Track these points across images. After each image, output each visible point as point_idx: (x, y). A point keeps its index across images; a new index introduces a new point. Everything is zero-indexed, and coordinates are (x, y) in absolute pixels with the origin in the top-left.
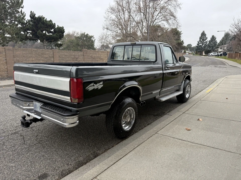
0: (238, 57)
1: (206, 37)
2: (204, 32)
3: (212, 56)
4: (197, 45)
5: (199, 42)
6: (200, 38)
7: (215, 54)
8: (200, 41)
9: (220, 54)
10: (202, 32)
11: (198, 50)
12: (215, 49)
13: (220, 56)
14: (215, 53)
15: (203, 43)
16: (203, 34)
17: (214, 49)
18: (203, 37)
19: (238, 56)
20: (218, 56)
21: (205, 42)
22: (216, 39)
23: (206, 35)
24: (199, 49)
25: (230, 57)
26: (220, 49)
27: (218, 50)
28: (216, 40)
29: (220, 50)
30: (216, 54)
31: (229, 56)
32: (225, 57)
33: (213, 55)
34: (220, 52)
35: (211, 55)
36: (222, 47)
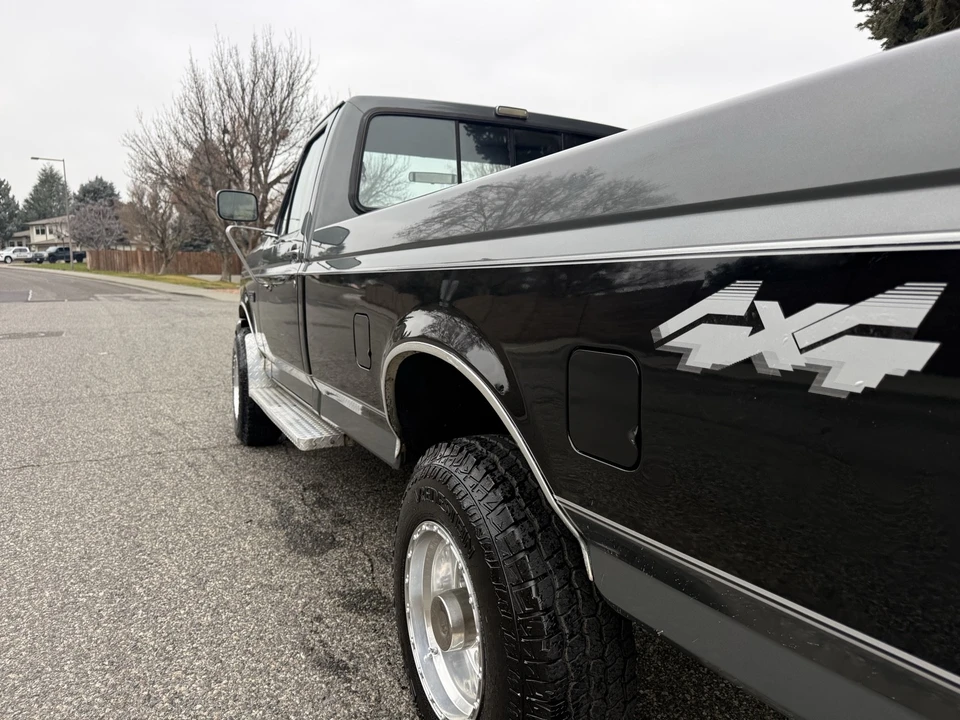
0: (140, 264)
3: (8, 260)
7: (23, 254)
9: (45, 254)
12: (16, 235)
13: (48, 263)
14: (21, 250)
17: (12, 232)
19: (140, 260)
20: (39, 260)
22: (9, 190)
25: (102, 265)
26: (38, 232)
27: (28, 238)
28: (11, 195)
29: (37, 238)
30: (29, 255)
31: (98, 260)
32: (80, 266)
33: (14, 256)
34: (43, 246)
35: (6, 257)
36: (44, 225)
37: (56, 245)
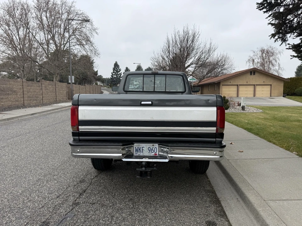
1: (119, 69)
2: (116, 62)
4: (111, 77)
5: (113, 74)
6: (114, 69)
7: (132, 87)
8: (114, 72)
10: (115, 62)
11: (113, 83)
15: (117, 74)
16: (116, 65)
18: (117, 69)
21: (119, 74)
23: (119, 66)
24: (114, 81)
27: (133, 83)
29: (135, 83)
34: (136, 85)
36: (137, 80)
37: (139, 85)
